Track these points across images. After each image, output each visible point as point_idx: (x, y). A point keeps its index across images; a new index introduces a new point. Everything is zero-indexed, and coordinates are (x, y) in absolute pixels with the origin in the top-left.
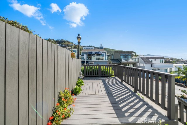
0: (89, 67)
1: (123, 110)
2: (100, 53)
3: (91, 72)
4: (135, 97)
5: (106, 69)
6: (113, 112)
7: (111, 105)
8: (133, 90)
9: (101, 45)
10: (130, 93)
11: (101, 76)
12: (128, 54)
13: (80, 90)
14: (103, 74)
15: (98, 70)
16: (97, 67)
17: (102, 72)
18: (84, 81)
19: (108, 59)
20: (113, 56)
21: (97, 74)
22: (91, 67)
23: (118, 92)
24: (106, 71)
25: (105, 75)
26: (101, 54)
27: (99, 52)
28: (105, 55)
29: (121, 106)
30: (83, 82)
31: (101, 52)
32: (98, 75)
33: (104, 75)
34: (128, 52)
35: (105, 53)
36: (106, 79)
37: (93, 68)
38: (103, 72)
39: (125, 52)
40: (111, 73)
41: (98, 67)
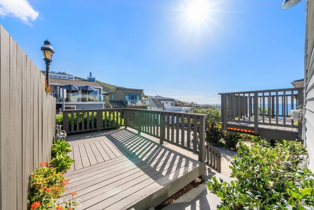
0: (75, 114)
1: (158, 170)
2: (89, 89)
3: (80, 124)
4: (163, 150)
5: (112, 116)
6: (146, 176)
7: (139, 169)
8: (158, 141)
9: (91, 73)
10: (156, 146)
11: (102, 130)
12: (136, 94)
13: (68, 162)
14: (106, 125)
15: (95, 119)
16: (93, 114)
17: (104, 122)
18: (70, 143)
19: (104, 101)
20: (113, 96)
21: (93, 126)
22: (81, 115)
23: (141, 148)
24: (112, 119)
25: (110, 127)
26: (91, 91)
27: (87, 87)
28: (100, 94)
29: (152, 165)
30: (69, 146)
31: (92, 86)
32: (95, 129)
33: (108, 128)
34: (137, 90)
35: (100, 89)
36: (112, 133)
37: (86, 116)
38: (106, 122)
39: (132, 90)
40: (119, 122)
41: (95, 113)
